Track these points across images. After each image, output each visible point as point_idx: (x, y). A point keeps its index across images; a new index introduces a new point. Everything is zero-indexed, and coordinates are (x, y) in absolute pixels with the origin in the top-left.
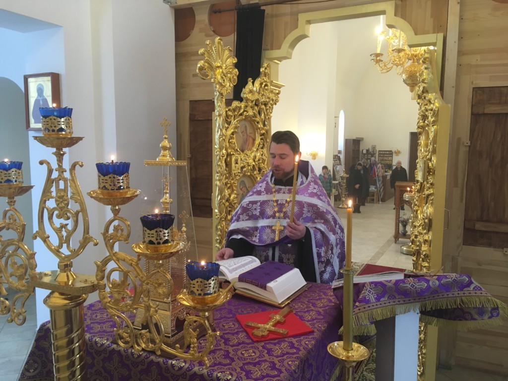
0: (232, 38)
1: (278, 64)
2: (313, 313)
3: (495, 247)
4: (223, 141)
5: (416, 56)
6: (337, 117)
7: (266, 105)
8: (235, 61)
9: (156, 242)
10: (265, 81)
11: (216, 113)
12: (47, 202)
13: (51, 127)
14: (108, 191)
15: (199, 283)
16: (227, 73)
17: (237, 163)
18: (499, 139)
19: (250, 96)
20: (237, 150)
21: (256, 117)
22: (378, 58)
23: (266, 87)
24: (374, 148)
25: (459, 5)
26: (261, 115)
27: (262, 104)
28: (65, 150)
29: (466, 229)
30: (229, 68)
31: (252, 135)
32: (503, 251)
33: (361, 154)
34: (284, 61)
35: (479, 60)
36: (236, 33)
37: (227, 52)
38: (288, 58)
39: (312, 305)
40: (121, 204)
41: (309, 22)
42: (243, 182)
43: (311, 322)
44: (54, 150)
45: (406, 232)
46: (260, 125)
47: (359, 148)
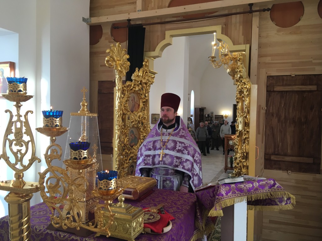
0: (125, 44)
1: (154, 60)
2: (175, 209)
3: (283, 170)
4: (121, 105)
5: (235, 59)
6: (190, 94)
7: (146, 84)
8: (128, 57)
9: (78, 158)
10: (146, 70)
11: (117, 88)
12: (9, 136)
13: (14, 89)
14: (49, 128)
15: (105, 182)
16: (123, 64)
17: (129, 119)
18: (283, 106)
19: (137, 79)
20: (129, 111)
21: (140, 91)
22: (213, 59)
23: (147, 74)
24: (212, 113)
25: (258, 29)
26: (143, 90)
27: (144, 84)
28: (22, 103)
29: (266, 159)
30: (124, 61)
31: (138, 102)
32: (288, 173)
33: (204, 117)
34: (157, 59)
35: (270, 60)
36: (127, 41)
37: (123, 52)
38: (160, 57)
39: (174, 204)
40: (57, 136)
41: (172, 36)
42: (132, 131)
43: (173, 214)
44: (15, 103)
46: (143, 96)
47: (203, 113)
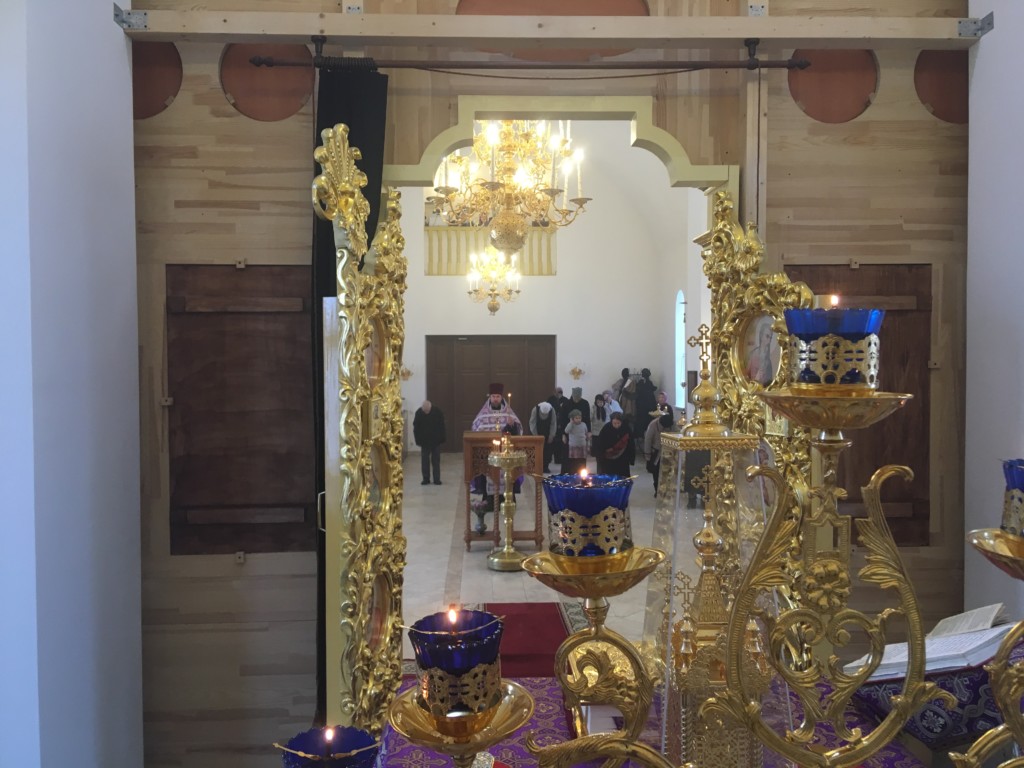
4: (358, 365)
8: (364, 181)
10: (397, 231)
11: (342, 298)
17: (377, 417)
19: (386, 263)
23: (399, 244)
25: (765, 119)
31: (378, 351)
35: (791, 217)
37: (352, 161)
45: (484, 527)
46: (395, 328)
